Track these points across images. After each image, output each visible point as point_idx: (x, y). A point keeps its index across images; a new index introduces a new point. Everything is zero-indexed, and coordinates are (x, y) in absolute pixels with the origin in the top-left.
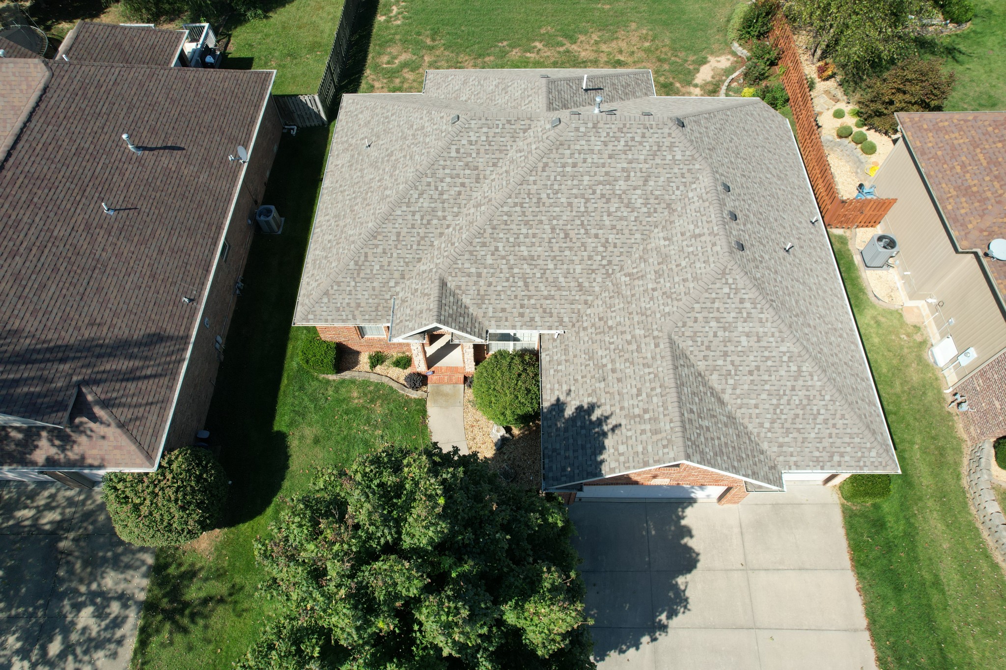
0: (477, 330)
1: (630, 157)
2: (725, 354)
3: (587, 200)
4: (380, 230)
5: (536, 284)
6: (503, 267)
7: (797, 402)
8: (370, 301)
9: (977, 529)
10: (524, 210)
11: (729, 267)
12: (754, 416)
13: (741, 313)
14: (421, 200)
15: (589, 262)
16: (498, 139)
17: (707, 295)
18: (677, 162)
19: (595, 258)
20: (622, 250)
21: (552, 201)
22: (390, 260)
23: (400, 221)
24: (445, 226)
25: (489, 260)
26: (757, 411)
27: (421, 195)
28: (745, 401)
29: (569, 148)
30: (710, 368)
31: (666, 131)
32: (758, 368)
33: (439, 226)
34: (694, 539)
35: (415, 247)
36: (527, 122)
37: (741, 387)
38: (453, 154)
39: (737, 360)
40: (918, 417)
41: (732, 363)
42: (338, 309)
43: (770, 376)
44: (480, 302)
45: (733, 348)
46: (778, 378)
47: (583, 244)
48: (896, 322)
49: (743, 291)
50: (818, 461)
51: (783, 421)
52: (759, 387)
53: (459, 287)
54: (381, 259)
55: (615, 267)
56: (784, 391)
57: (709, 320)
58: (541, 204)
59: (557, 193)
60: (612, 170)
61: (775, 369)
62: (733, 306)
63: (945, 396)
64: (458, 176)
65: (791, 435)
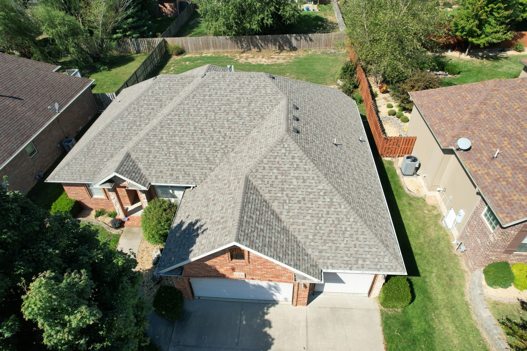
0: (142, 182)
1: (242, 91)
2: (283, 190)
3: (216, 113)
4: (104, 131)
5: (182, 158)
6: (164, 147)
7: (331, 222)
8: (92, 169)
9: (478, 330)
10: (180, 118)
11: (285, 138)
12: (302, 230)
13: (292, 164)
14: (129, 116)
15: (214, 146)
16: (175, 86)
17: (271, 154)
18: (268, 94)
19: (218, 144)
20: (233, 140)
21: (196, 113)
22: (106, 147)
23: (116, 127)
24: (140, 130)
25: (157, 144)
26: (304, 227)
27: (129, 114)
28: (295, 220)
29: (208, 87)
30: (273, 198)
31: (262, 79)
32: (304, 199)
33: (136, 130)
34: (272, 329)
35: (121, 140)
36: (192, 79)
37: (293, 211)
38: (150, 94)
39: (290, 194)
40: (435, 256)
41: (287, 195)
42: (72, 173)
43: (312, 204)
44: (148, 167)
45: (288, 186)
46: (317, 206)
47: (212, 136)
48: (421, 204)
49: (294, 152)
50: (347, 264)
51: (321, 235)
52: (305, 211)
53: (137, 158)
54: (102, 147)
55: (229, 149)
56: (322, 214)
57: (272, 168)
58: (190, 115)
59: (199, 109)
60: (231, 98)
61: (315, 200)
62: (288, 160)
63: (453, 245)
64: (151, 104)
65: (327, 245)
